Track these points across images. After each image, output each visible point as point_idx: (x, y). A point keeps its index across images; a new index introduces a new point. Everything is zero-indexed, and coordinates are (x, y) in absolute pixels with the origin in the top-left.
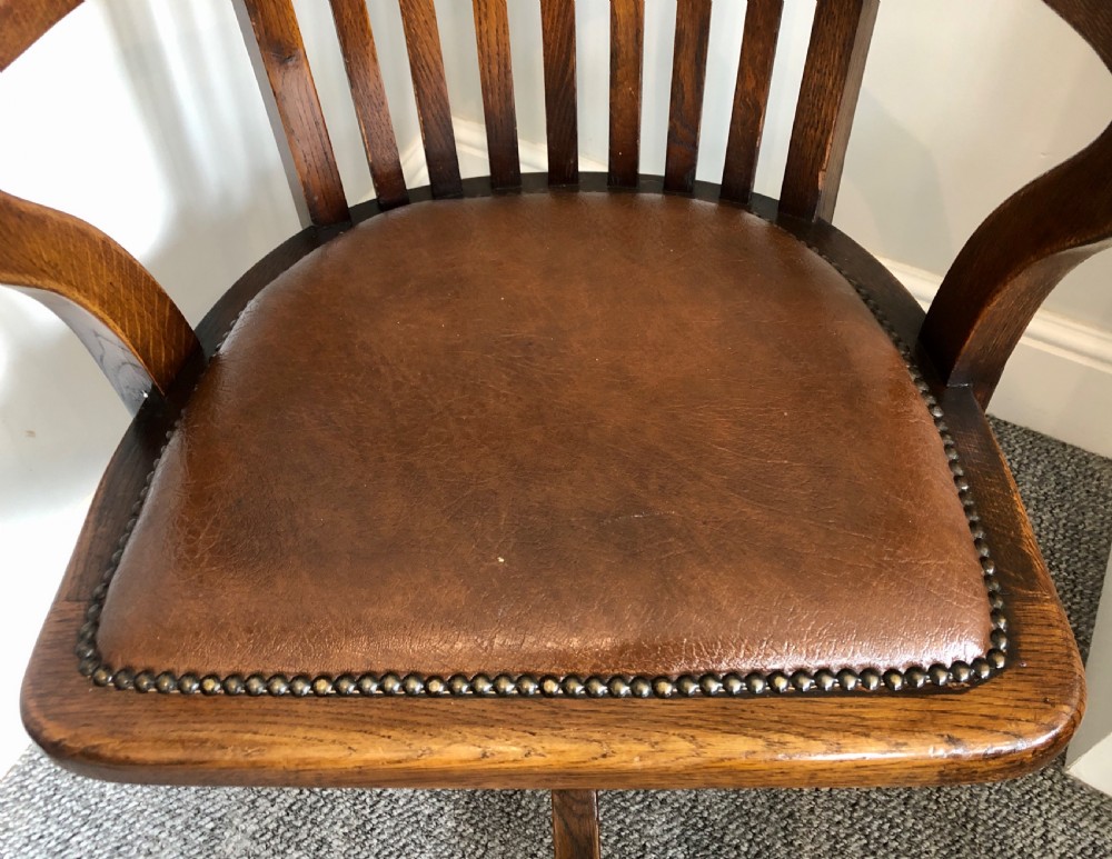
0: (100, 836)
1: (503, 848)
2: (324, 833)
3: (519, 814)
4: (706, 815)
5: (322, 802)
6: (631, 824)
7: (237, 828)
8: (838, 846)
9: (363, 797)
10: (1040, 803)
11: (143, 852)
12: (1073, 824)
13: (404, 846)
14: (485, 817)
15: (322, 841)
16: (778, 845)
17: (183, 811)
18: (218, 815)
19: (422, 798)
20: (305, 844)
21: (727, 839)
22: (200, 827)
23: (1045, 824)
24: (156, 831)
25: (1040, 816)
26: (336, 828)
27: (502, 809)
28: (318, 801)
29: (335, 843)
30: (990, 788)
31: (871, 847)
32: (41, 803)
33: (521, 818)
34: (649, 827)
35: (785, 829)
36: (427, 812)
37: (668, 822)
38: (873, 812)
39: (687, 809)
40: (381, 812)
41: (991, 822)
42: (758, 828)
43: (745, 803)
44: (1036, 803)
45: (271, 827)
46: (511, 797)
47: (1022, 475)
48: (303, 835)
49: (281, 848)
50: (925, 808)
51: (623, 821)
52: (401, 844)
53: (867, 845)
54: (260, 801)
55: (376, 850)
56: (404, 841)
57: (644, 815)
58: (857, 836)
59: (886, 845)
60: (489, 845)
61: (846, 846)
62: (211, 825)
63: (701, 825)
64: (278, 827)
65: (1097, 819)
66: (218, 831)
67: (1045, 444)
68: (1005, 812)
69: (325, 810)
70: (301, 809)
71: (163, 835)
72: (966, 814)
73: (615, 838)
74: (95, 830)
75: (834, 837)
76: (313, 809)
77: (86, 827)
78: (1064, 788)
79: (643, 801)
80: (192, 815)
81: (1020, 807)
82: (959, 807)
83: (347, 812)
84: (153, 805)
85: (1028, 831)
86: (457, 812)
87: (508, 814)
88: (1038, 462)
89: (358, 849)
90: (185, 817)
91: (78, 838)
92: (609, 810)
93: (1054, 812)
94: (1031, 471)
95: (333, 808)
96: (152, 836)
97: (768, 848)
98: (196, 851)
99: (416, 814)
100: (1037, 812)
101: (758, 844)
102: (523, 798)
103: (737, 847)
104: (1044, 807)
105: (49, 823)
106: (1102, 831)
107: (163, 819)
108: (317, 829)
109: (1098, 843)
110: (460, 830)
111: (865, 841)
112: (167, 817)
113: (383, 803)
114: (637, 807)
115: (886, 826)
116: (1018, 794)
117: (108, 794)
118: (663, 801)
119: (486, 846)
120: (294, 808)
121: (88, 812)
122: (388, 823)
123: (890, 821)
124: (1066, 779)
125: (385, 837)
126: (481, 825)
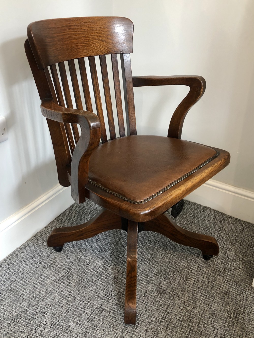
0: (18, 277)
1: (113, 288)
2: (70, 281)
3: (117, 282)
4: (162, 286)
6: (144, 286)
7: (50, 279)
8: (194, 295)
9: (80, 276)
10: (245, 292)
11: (28, 281)
13: (89, 285)
14: (109, 282)
15: (70, 283)
16: (180, 293)
17: (38, 274)
18: (46, 276)
19: (94, 277)
20: (66, 283)
21: (167, 291)
22: (41, 277)
23: (247, 296)
24: (31, 277)
25: (245, 294)
26: (73, 281)
27: (113, 281)
28: (69, 275)
29: (73, 283)
30: (233, 287)
31: (203, 296)
32: (5, 270)
33: (117, 283)
34: (148, 287)
35: (182, 290)
36: (95, 280)
37: (153, 286)
38: (203, 289)
39: (158, 285)
40: (84, 279)
41: (233, 294)
42: (175, 290)
43: (172, 285)
44: (244, 291)
45: (58, 279)
46: (115, 279)
47: (244, 230)
48: (65, 281)
49: (60, 283)
50: (216, 290)
51: (142, 286)
52: (88, 285)
53: (202, 295)
54: (55, 274)
55: (82, 285)
56: (89, 284)
57: (147, 285)
58: (199, 293)
59: (206, 296)
60: (110, 287)
62: (44, 277)
63: (161, 288)
64: (59, 279)
66: (45, 279)
67: (250, 225)
68: (236, 293)
69: (71, 277)
70: (65, 276)
71: (33, 278)
72: (227, 292)
73: (140, 288)
74: (17, 276)
75: (193, 293)
76: (68, 277)
77: (15, 275)
78: (251, 289)
79: (147, 282)
80: (39, 275)
81: (240, 292)
82: (225, 290)
83: (76, 278)
84: (31, 273)
85: (242, 296)
86: (102, 280)
87: (114, 282)
88: (249, 228)
89: (78, 285)
90: (38, 275)
91: (13, 277)
92: (139, 283)
94: (247, 229)
95: (73, 277)
96: (30, 278)
97: (177, 294)
98: (40, 281)
99: (92, 280)
100: (245, 293)
101: (175, 293)
102: (118, 279)
103: (169, 293)
105: (6, 273)
107: (33, 275)
108: (69, 280)
110: (103, 284)
111: (201, 294)
112: (34, 275)
113: (85, 277)
114: (145, 283)
115: (207, 292)
116: (240, 289)
117: (20, 270)
118: (152, 283)
119: (109, 287)
120: (64, 276)
121: (16, 272)
122: (86, 281)
123: (207, 291)
124: (252, 287)
125: (85, 283)
126: (108, 283)
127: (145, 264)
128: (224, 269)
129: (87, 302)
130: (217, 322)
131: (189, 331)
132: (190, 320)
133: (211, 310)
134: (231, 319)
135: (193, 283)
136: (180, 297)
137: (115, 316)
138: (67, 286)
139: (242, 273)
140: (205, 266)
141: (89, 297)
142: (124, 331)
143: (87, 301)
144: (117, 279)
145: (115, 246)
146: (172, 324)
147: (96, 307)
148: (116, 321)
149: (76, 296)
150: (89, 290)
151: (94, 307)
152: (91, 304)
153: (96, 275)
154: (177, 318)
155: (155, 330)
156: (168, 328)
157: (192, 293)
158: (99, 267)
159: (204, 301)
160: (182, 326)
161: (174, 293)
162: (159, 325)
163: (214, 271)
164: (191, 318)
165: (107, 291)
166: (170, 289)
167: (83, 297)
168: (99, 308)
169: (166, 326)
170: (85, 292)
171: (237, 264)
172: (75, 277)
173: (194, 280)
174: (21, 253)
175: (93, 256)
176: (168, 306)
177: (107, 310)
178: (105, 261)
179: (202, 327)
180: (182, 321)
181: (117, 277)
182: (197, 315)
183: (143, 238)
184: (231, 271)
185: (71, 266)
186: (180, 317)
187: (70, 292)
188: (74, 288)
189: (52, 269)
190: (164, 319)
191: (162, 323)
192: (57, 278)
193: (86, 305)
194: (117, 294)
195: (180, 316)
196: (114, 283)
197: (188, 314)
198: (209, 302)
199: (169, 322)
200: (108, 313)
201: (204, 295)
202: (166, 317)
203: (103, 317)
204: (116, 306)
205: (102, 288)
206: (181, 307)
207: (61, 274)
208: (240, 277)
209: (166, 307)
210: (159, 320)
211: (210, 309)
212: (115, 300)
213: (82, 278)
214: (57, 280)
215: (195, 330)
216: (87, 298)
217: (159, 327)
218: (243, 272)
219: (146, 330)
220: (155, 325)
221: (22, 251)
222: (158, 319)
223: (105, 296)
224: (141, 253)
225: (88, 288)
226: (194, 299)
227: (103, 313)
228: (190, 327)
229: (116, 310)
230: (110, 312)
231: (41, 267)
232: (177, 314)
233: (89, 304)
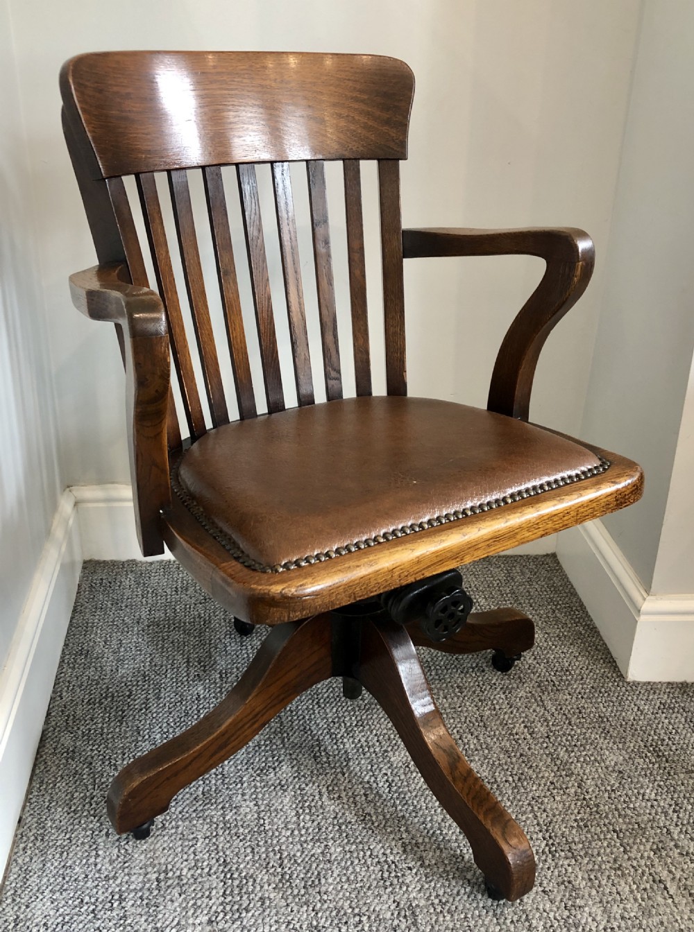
1: (381, 845)
2: (260, 895)
3: (376, 825)
5: (245, 881)
8: (554, 757)
9: (271, 865)
12: (647, 700)
13: (318, 875)
14: (357, 837)
15: (262, 899)
16: (526, 770)
19: (309, 847)
20: (251, 906)
23: (635, 705)
25: (631, 702)
26: (265, 888)
27: (364, 828)
28: (241, 882)
29: (272, 896)
30: (601, 702)
31: (569, 749)
35: (523, 762)
36: (319, 851)
38: (558, 735)
40: (288, 866)
41: (613, 715)
42: (510, 768)
43: (494, 761)
45: (219, 910)
46: (364, 820)
48: (245, 903)
49: (236, 917)
50: (580, 722)
52: (315, 874)
53: (567, 749)
54: (199, 902)
55: (302, 885)
56: (316, 872)
58: (560, 748)
59: (575, 745)
60: (371, 847)
61: (558, 755)
64: (224, 908)
65: (654, 693)
67: (512, 559)
68: (615, 708)
69: (250, 883)
70: (232, 892)
72: (600, 716)
75: (549, 754)
76: (240, 887)
78: (631, 687)
81: (620, 703)
82: (595, 716)
83: (266, 878)
85: (630, 711)
86: (337, 842)
87: (370, 828)
88: (515, 567)
89: (290, 891)
93: (635, 698)
94: (514, 571)
95: (255, 880)
97: (522, 774)
99: (313, 855)
100: (628, 702)
101: (516, 775)
103: (507, 781)
104: (629, 699)
106: (661, 696)
108: (254, 895)
109: (663, 701)
110: (347, 849)
111: (565, 748)
113: (286, 861)
115: (569, 738)
116: (614, 699)
119: (370, 849)
120: (227, 892)
122: (299, 868)
123: (569, 735)
124: (634, 683)
125: (302, 876)
126: (358, 841)
127: (396, 747)
128: (553, 674)
129: (357, 919)
130: (642, 787)
131: (616, 837)
132: (597, 812)
133: (610, 769)
134: (657, 766)
135: (530, 734)
136: (534, 777)
137: (454, 906)
138: (264, 911)
139: (589, 664)
140: (515, 685)
141: (349, 902)
142: (504, 927)
143: (354, 916)
144: (368, 818)
145: (283, 742)
146: (575, 844)
147: (390, 913)
148: (466, 917)
149: (315, 923)
150: (332, 887)
151: (384, 919)
152: (369, 917)
153: (309, 839)
154: (572, 827)
155: (560, 880)
156: (579, 857)
157: (547, 755)
158: (298, 815)
159: (582, 759)
160: (596, 834)
161: (516, 778)
162: (557, 864)
163: (539, 686)
164: (595, 809)
165: (377, 860)
166: (500, 773)
167: (334, 913)
168: (396, 913)
169: (570, 854)
170: (325, 897)
171: (565, 651)
172: (262, 876)
173: (525, 727)
174: (27, 907)
175: (254, 796)
176: (533, 811)
177: (421, 905)
178: (299, 792)
179: (629, 812)
180: (586, 826)
181: (366, 814)
182: (598, 795)
183: (331, 689)
184: (567, 671)
185: (221, 854)
186: (576, 820)
187: (289, 923)
188: (288, 905)
189: (177, 895)
190: (553, 844)
191: (557, 855)
192: (214, 908)
193: (361, 925)
194: (405, 851)
195: (573, 817)
196: (373, 832)
197: (582, 803)
198: (592, 755)
199: (566, 844)
200: (432, 911)
201: (570, 746)
202: (550, 837)
203: (430, 927)
204: (431, 881)
205: (356, 862)
206: (556, 797)
207: (214, 892)
208: (592, 674)
209: (530, 816)
210: (543, 852)
211: (607, 768)
212: (414, 871)
213: (283, 868)
214: (221, 915)
215: (624, 827)
216: (345, 908)
217: (560, 869)
218: (587, 662)
219: (544, 891)
220: (549, 868)
221: (23, 901)
222: (541, 851)
223: (382, 876)
224: (361, 726)
225: (323, 881)
226: (563, 768)
227: (420, 917)
228: (611, 828)
229: (441, 893)
230: (433, 904)
231: (133, 910)
232: (564, 818)
233: (364, 919)
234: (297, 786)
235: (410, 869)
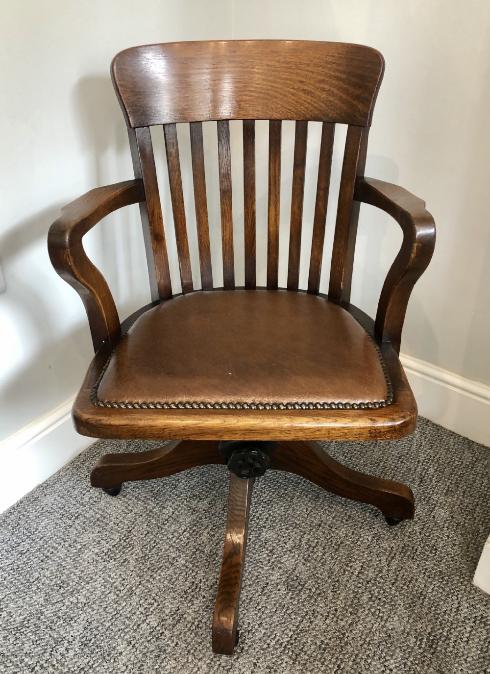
0: (34, 543)
1: (204, 574)
2: (127, 557)
3: (214, 562)
4: (298, 575)
5: (129, 546)
6: (263, 574)
7: (90, 550)
8: (357, 596)
9: (147, 547)
10: (458, 594)
11: (50, 552)
12: (473, 605)
13: (161, 567)
14: (198, 562)
15: (126, 560)
16: (329, 591)
17: (69, 540)
18: (84, 544)
19: (172, 550)
20: (118, 559)
21: (306, 586)
22: (75, 547)
23: (459, 603)
24: (57, 545)
25: (457, 599)
26: (133, 556)
27: (206, 560)
28: (127, 545)
29: (131, 561)
30: (435, 585)
31: (373, 599)
32: (11, 528)
33: (215, 564)
34: (271, 576)
35: (334, 586)
36: (173, 556)
37: (280, 575)
38: (376, 585)
39: (290, 572)
40: (153, 553)
41: (432, 598)
42: (321, 584)
43: (317, 573)
44: (456, 594)
45: (105, 552)
46: (212, 556)
47: (477, 463)
48: (118, 556)
49: (108, 559)
50: (402, 587)
51: (260, 572)
52: (160, 566)
53: (371, 597)
54: (102, 541)
55: (149, 567)
56: (161, 565)
57: (270, 571)
58: (367, 594)
59: (380, 599)
60: (198, 572)
61: (361, 597)
62: (80, 547)
63: (295, 578)
64: (108, 552)
65: (485, 605)
66: (82, 549)
68: (440, 595)
69: (129, 549)
70: (119, 547)
71: (59, 547)
72: (421, 593)
73: (255, 578)
74: (31, 541)
75: (356, 592)
76: (124, 548)
77: (28, 539)
78: (471, 590)
79: (271, 566)
80: (73, 542)
81: (448, 594)
82: (418, 590)
83: (138, 551)
84: (57, 536)
85: (450, 604)
86: (186, 557)
87: (209, 562)
88: (486, 459)
89: (141, 565)
90: (70, 542)
91: (24, 543)
92: (255, 567)
93: (465, 599)
94: (482, 462)
95: (133, 548)
96: (54, 547)
97: (324, 592)
98: (72, 555)
99: (168, 556)
100: (456, 598)
101: (320, 590)
102: (217, 556)
103: (310, 589)
104: (459, 596)
105: (13, 536)
107: (60, 541)
108: (125, 555)
110: (186, 564)
111: (370, 596)
112: (62, 541)
113: (155, 549)
114: (267, 568)
115: (382, 592)
116: (447, 589)
117: (39, 529)
118: (280, 568)
119: (197, 572)
120: (116, 546)
121: (30, 534)
122: (156, 557)
123: (384, 590)
124: (473, 586)
125: (153, 562)
126: (196, 564)
127: (272, 528)
128: (422, 545)
129: (153, 601)
130: (391, 656)
131: (335, 670)
132: (342, 647)
133: (385, 629)
134: (421, 651)
135: (359, 573)
136: (329, 599)
137: (201, 633)
138: (121, 566)
139: (458, 555)
140: (386, 537)
141: (158, 590)
142: (213, 663)
143: (153, 599)
144: (215, 556)
145: (220, 487)
146: (305, 654)
147: (169, 611)
148: (201, 643)
149: (134, 589)
150: (159, 577)
151: (164, 612)
152: (159, 605)
153: (176, 546)
154: (316, 643)
155: (271, 665)
156: (297, 662)
157: (354, 592)
158: (185, 531)
159: (373, 610)
160: (324, 658)
161: (318, 592)
162: (280, 656)
163: (403, 548)
164: (343, 645)
165: (193, 580)
166: (312, 582)
167: (146, 591)
168: (172, 613)
169: (294, 657)
170: (151, 580)
171: (451, 536)
172: (137, 550)
173: (362, 566)
174: (45, 495)
175: (176, 507)
176: (303, 617)
177: (188, 619)
178: (198, 519)
179: (363, 663)
180: (324, 650)
181: (216, 553)
182: (356, 638)
183: (275, 473)
184: (436, 549)
185: (133, 526)
186: (322, 642)
187: (124, 579)
188: (132, 571)
189: (97, 531)
190: (292, 644)
191: (287, 651)
192: (104, 549)
193: (150, 606)
194: (212, 586)
195: (323, 638)
196: (208, 565)
197: (339, 635)
198: (383, 612)
199: (300, 650)
200: (188, 626)
201: (376, 597)
202: (296, 639)
203: (179, 633)
204: (205, 611)
205: (184, 573)
206: (327, 620)
207: (112, 541)
208: (452, 562)
209: (299, 619)
210: (281, 644)
211: (383, 626)
212: (205, 600)
213: (150, 552)
214: (104, 554)
215: (348, 668)
216: (153, 592)
217: (279, 660)
218: (459, 553)
219: (255, 664)
220: (273, 655)
221: (46, 492)
222: (280, 642)
223: (187, 590)
225: (159, 572)
226: (355, 606)
227: (180, 624)
228: (339, 662)
229: (203, 621)
230: (193, 623)
231: (77, 525)
232: (318, 635)
233: (156, 604)
234: (200, 516)
235: (204, 597)
